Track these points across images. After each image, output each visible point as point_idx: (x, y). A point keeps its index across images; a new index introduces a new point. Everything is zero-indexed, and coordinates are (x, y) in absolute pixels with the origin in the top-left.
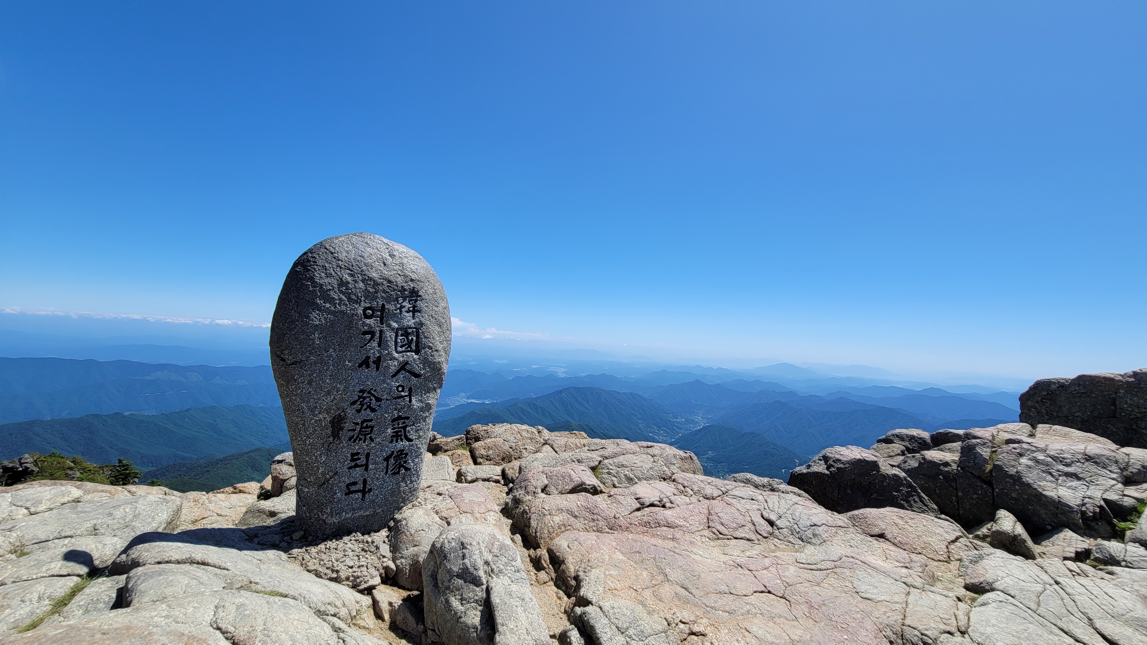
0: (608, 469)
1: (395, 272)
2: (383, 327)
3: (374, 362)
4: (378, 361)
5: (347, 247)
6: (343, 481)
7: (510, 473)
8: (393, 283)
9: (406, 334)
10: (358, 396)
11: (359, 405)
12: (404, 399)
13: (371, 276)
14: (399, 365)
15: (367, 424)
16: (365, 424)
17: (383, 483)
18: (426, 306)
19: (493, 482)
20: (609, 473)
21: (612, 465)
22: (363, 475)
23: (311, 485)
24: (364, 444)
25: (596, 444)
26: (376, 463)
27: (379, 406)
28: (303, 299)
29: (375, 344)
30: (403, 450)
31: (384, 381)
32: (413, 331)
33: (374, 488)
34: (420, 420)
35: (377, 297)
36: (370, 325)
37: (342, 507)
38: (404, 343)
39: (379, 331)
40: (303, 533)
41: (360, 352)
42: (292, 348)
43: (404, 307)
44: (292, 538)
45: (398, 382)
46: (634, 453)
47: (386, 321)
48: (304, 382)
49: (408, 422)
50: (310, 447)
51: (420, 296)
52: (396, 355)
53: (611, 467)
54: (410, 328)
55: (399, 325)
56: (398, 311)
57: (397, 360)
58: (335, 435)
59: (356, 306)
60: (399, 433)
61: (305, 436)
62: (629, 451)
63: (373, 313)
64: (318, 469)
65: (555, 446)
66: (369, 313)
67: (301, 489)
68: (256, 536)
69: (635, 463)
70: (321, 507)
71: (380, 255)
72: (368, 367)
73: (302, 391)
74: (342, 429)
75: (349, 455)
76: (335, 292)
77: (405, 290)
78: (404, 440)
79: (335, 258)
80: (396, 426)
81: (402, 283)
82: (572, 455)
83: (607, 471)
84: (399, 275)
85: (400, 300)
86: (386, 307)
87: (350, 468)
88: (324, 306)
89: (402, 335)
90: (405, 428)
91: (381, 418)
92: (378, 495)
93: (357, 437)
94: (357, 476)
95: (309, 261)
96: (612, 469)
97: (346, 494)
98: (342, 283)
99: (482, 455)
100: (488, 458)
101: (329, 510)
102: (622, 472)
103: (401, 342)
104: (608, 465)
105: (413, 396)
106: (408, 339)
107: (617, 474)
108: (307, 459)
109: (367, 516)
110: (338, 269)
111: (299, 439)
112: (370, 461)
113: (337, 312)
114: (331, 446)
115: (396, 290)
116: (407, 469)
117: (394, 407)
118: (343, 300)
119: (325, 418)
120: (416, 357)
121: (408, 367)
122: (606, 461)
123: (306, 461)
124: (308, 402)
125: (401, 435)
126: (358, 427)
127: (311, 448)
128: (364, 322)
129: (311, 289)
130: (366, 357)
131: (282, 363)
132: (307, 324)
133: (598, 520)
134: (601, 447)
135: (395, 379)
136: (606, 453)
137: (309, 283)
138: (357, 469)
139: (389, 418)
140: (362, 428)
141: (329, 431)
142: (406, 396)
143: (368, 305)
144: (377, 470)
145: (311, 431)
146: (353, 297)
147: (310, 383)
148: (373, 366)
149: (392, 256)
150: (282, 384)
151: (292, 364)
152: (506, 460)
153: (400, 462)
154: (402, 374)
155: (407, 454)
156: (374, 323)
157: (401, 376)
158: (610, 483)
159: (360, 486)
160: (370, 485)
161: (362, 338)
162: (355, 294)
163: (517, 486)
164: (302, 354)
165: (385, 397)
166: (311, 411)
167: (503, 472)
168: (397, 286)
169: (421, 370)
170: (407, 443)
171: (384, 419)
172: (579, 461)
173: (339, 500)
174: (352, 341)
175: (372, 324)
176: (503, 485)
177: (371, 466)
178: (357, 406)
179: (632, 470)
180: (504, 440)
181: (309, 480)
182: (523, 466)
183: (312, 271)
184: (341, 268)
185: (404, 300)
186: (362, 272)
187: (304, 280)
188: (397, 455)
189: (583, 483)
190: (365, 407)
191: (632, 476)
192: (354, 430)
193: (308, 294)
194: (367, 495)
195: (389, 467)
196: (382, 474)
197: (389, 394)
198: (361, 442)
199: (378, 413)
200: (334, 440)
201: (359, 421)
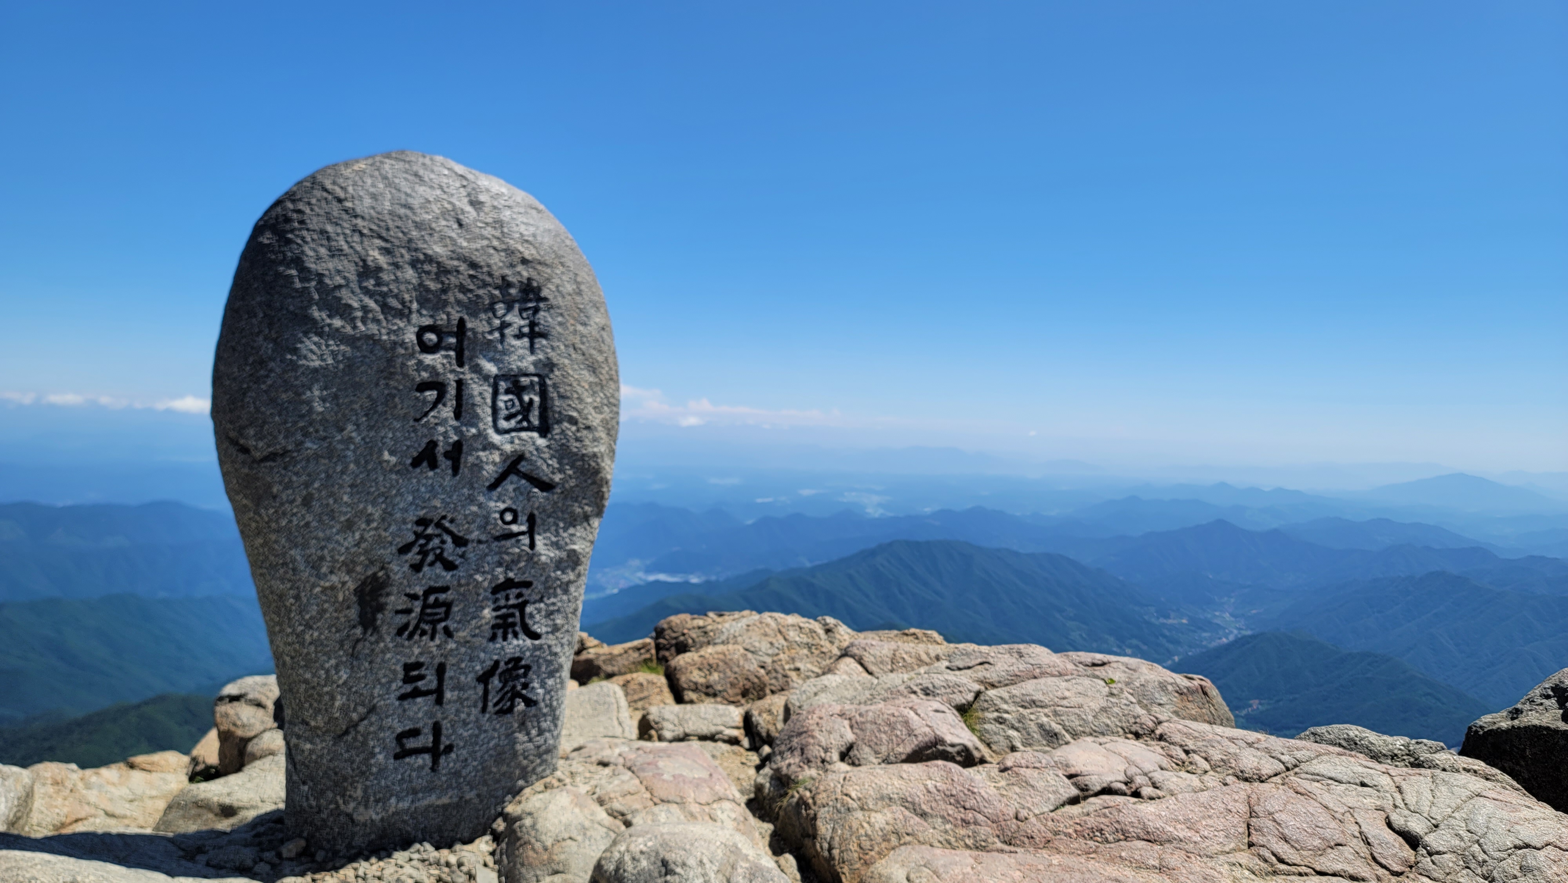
0: (997, 711)
1: (485, 242)
2: (463, 373)
3: (447, 455)
4: (456, 452)
5: (373, 186)
6: (390, 728)
7: (762, 721)
8: (481, 267)
9: (517, 390)
10: (415, 533)
11: (418, 553)
12: (518, 541)
13: (430, 252)
14: (505, 461)
15: (436, 599)
16: (432, 599)
17: (477, 732)
18: (560, 324)
19: (725, 741)
20: (1000, 721)
21: (1006, 702)
22: (430, 714)
23: (318, 736)
24: (432, 644)
25: (968, 654)
26: (459, 687)
27: (462, 556)
28: (281, 309)
29: (446, 412)
30: (519, 659)
31: (471, 500)
32: (532, 382)
33: (458, 745)
34: (555, 589)
35: (446, 303)
36: (434, 367)
37: (387, 787)
38: (513, 410)
39: (457, 382)
40: (303, 843)
41: (415, 431)
42: (264, 422)
43: (509, 325)
44: (279, 855)
45: (504, 502)
46: (1060, 675)
47: (471, 359)
48: (294, 500)
49: (530, 595)
50: (312, 648)
51: (545, 299)
52: (496, 438)
53: (1005, 707)
54: (526, 375)
55: (499, 369)
56: (497, 335)
57: (498, 449)
58: (368, 621)
59: (402, 325)
60: (510, 620)
61: (300, 625)
62: (1049, 670)
63: (440, 339)
64: (333, 699)
65: (868, 659)
66: (430, 340)
67: (296, 746)
68: (200, 850)
69: (1064, 698)
70: (340, 785)
71: (450, 203)
72: (433, 465)
73: (290, 521)
74: (381, 608)
75: (399, 668)
76: (353, 292)
77: (509, 285)
78: (522, 636)
79: (346, 211)
80: (502, 602)
81: (500, 268)
82: (910, 679)
83: (996, 714)
84: (495, 249)
85: (500, 308)
86: (469, 325)
87: (402, 698)
88: (329, 325)
89: (507, 392)
90: (521, 607)
91: (468, 584)
92: (466, 760)
93: (417, 627)
94: (420, 715)
95: (288, 220)
96: (1007, 712)
97: (397, 757)
98: (367, 271)
99: (696, 684)
100: (710, 692)
101: (359, 793)
102: (1033, 717)
103: (507, 409)
104: (998, 701)
105: (539, 534)
106: (521, 400)
107: (1020, 721)
108: (308, 676)
109: (445, 807)
110: (357, 238)
111: (289, 630)
112: (447, 683)
113: (359, 339)
114: (360, 646)
115: (490, 285)
116: (530, 702)
117: (496, 558)
118: (371, 311)
119: (344, 583)
120: (541, 442)
121: (523, 467)
122: (992, 693)
123: (306, 682)
124: (305, 546)
125: (513, 625)
126: (417, 606)
127: (316, 652)
128: (420, 362)
129: (298, 285)
130: (429, 443)
131: (241, 457)
132: (294, 366)
133: (976, 823)
134: (980, 660)
135: (495, 494)
136: (992, 674)
137: (294, 272)
138: (419, 700)
139: (486, 584)
140: (425, 606)
141: (353, 613)
142: (523, 533)
143: (427, 321)
144: (461, 703)
145: (314, 613)
146: (394, 303)
147: (307, 502)
148: (445, 464)
149: (476, 204)
150: (245, 506)
151: (265, 459)
152: (751, 696)
153: (514, 687)
154: (512, 483)
155: (528, 668)
156: (443, 365)
157: (509, 486)
158: (1004, 743)
159: (426, 739)
160: (448, 737)
161: (417, 398)
162: (396, 296)
163: (783, 748)
164: (286, 437)
165: (475, 535)
166: (313, 567)
167: (747, 719)
168: (490, 274)
169: (553, 473)
170: (529, 642)
171: (475, 587)
172: (927, 692)
173: (382, 770)
174: (395, 407)
175: (439, 366)
176: (748, 750)
177: (448, 695)
178: (413, 556)
179: (1056, 714)
180: (746, 650)
181: (313, 723)
182: (794, 705)
183: (298, 244)
184: (362, 234)
185: (509, 308)
186: (409, 244)
187: (281, 263)
188: (508, 670)
189: (938, 741)
190: (431, 558)
191: (1057, 728)
192: (408, 611)
193: (293, 297)
194: (442, 760)
195: (490, 697)
196: (475, 711)
197: (483, 528)
198: (424, 638)
199: (461, 572)
200: (365, 633)
201: (419, 590)
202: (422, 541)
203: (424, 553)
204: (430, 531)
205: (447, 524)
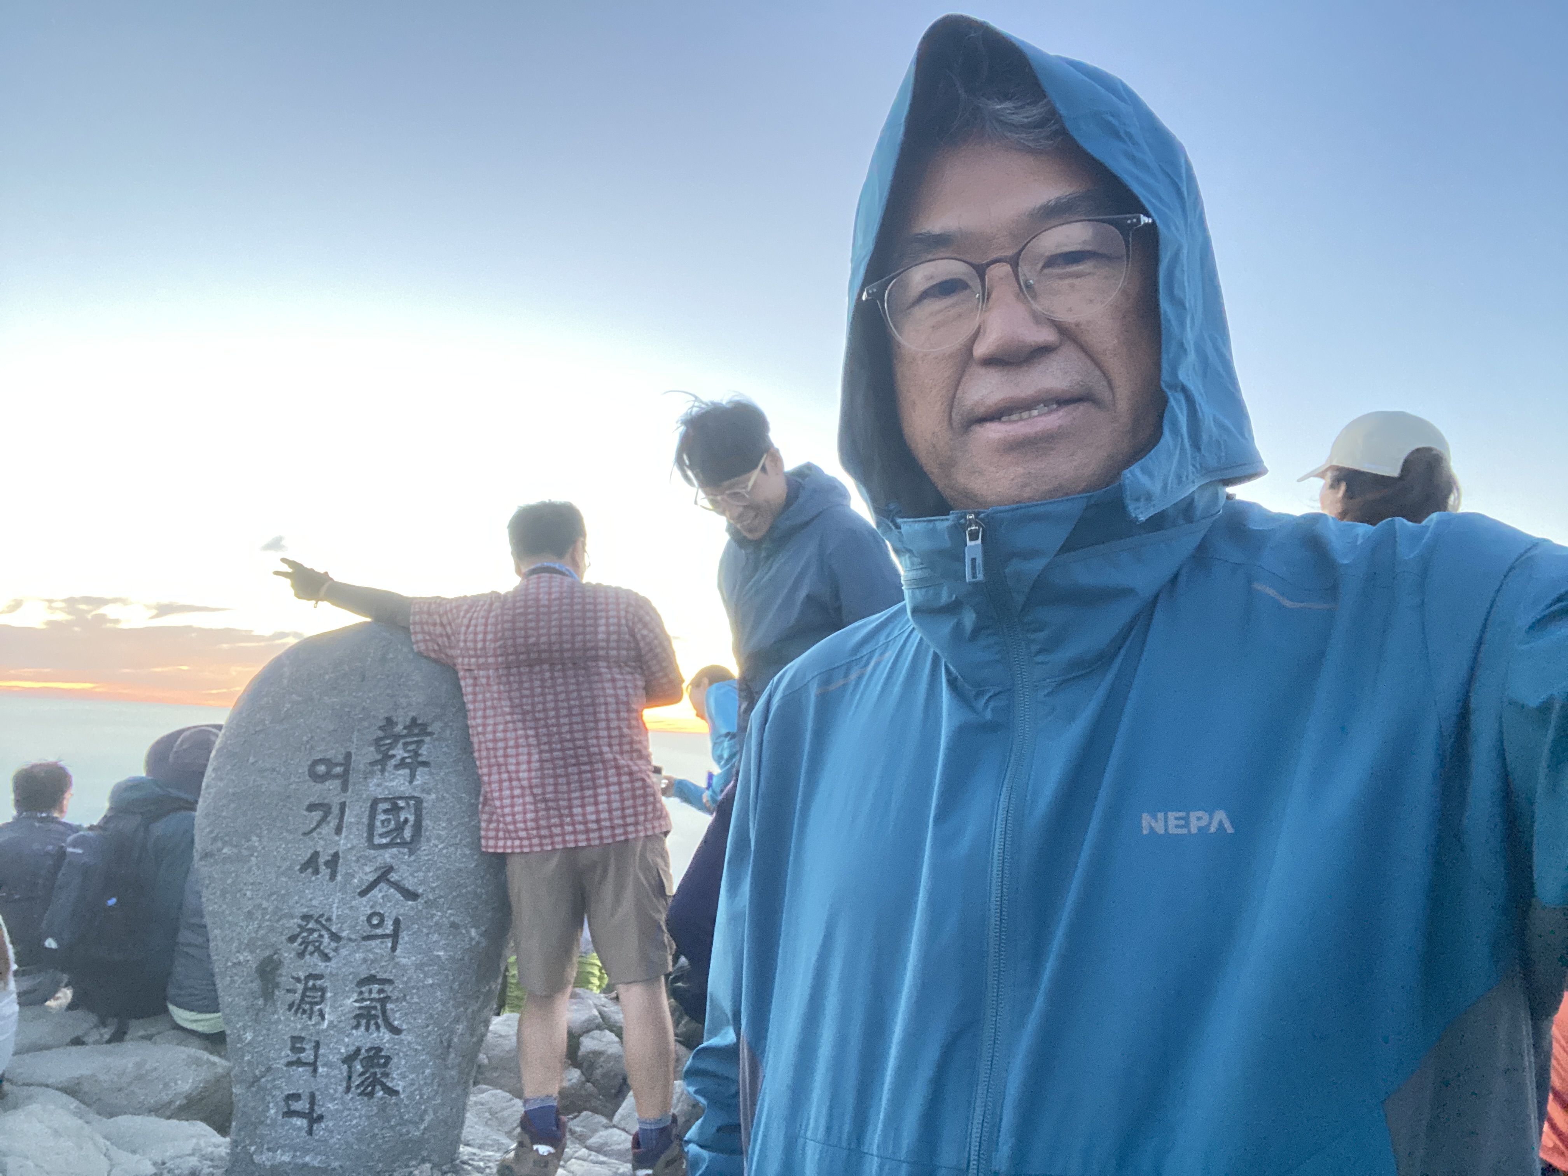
2: (346, 797)
3: (327, 863)
4: (333, 862)
6: (280, 1087)
9: (395, 810)
10: (300, 926)
11: (303, 943)
12: (382, 943)
14: (375, 872)
15: (314, 985)
16: (311, 983)
17: (341, 1108)
22: (308, 1083)
24: (309, 1023)
26: (330, 1064)
27: (336, 950)
29: (329, 828)
30: (380, 1049)
31: (344, 903)
32: (408, 803)
33: (327, 1116)
34: (418, 989)
36: (321, 792)
37: (276, 1138)
38: (389, 828)
39: (340, 804)
41: (303, 843)
43: (392, 757)
45: (372, 906)
47: (354, 785)
49: (392, 992)
52: (368, 852)
54: (404, 798)
56: (379, 765)
57: (370, 861)
60: (373, 1012)
63: (329, 770)
66: (320, 771)
72: (316, 871)
74: (277, 985)
75: (287, 1038)
76: (268, 735)
78: (383, 1029)
80: (366, 995)
86: (355, 758)
87: (289, 1064)
89: (386, 811)
90: (384, 1001)
91: (339, 975)
92: (333, 1131)
93: (300, 1005)
94: (301, 1082)
97: (284, 1114)
98: (280, 718)
103: (383, 827)
105: (402, 939)
106: (397, 820)
109: (314, 1167)
112: (320, 1058)
114: (261, 1014)
116: (393, 1092)
117: (362, 955)
118: (277, 749)
119: (248, 961)
120: (410, 856)
121: (394, 877)
126: (300, 987)
130: (313, 853)
135: (365, 899)
138: (300, 1068)
139: (353, 976)
140: (306, 989)
141: (255, 986)
142: (387, 936)
143: (320, 756)
144: (332, 1079)
146: (295, 742)
148: (324, 871)
153: (375, 1074)
154: (380, 891)
156: (330, 790)
157: (377, 894)
159: (304, 1105)
160: (320, 1107)
161: (307, 817)
162: (297, 737)
165: (347, 933)
166: (226, 946)
169: (418, 885)
170: (387, 1036)
171: (343, 978)
173: (274, 1123)
174: (289, 822)
175: (326, 792)
177: (320, 1070)
178: (298, 945)
188: (368, 1057)
190: (311, 948)
192: (294, 991)
194: (315, 1126)
195: (353, 1079)
196: (341, 1089)
197: (352, 928)
198: (304, 1016)
199: (333, 964)
200: (265, 1005)
201: (302, 975)
202: (305, 934)
203: (305, 943)
204: (310, 926)
205: (324, 922)
